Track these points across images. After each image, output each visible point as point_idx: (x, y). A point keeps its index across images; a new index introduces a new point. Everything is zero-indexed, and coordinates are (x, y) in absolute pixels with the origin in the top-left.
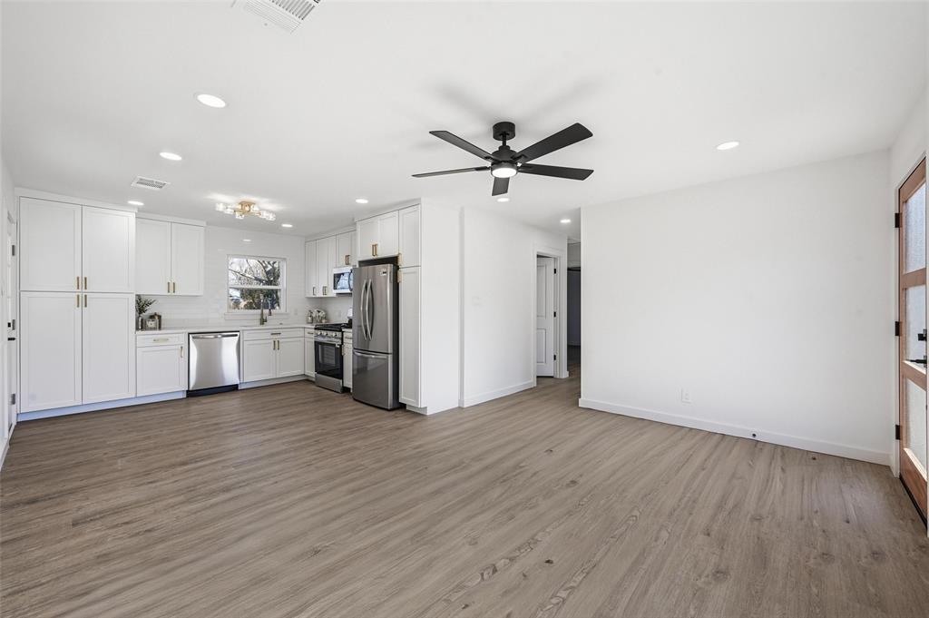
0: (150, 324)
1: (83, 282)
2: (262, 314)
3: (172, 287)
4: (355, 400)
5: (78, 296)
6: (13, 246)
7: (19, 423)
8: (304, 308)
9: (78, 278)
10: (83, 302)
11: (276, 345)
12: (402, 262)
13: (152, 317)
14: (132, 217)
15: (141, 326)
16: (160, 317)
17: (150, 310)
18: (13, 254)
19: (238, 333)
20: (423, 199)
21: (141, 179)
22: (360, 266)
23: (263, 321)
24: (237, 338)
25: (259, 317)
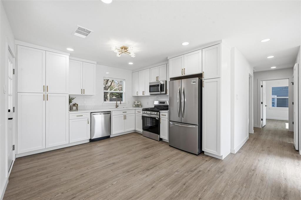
0: (74, 108)
1: (46, 88)
2: (117, 103)
3: (83, 91)
4: (170, 146)
5: (44, 95)
6: (14, 70)
7: (17, 159)
8: (132, 101)
9: (44, 86)
10: (46, 98)
11: (125, 117)
12: (205, 77)
13: (74, 105)
14: (68, 57)
15: (71, 109)
16: (77, 105)
17: (74, 102)
18: (14, 73)
19: (110, 112)
20: (223, 41)
21: (79, 28)
22: (170, 81)
23: (117, 106)
24: (110, 114)
25: (115, 105)
